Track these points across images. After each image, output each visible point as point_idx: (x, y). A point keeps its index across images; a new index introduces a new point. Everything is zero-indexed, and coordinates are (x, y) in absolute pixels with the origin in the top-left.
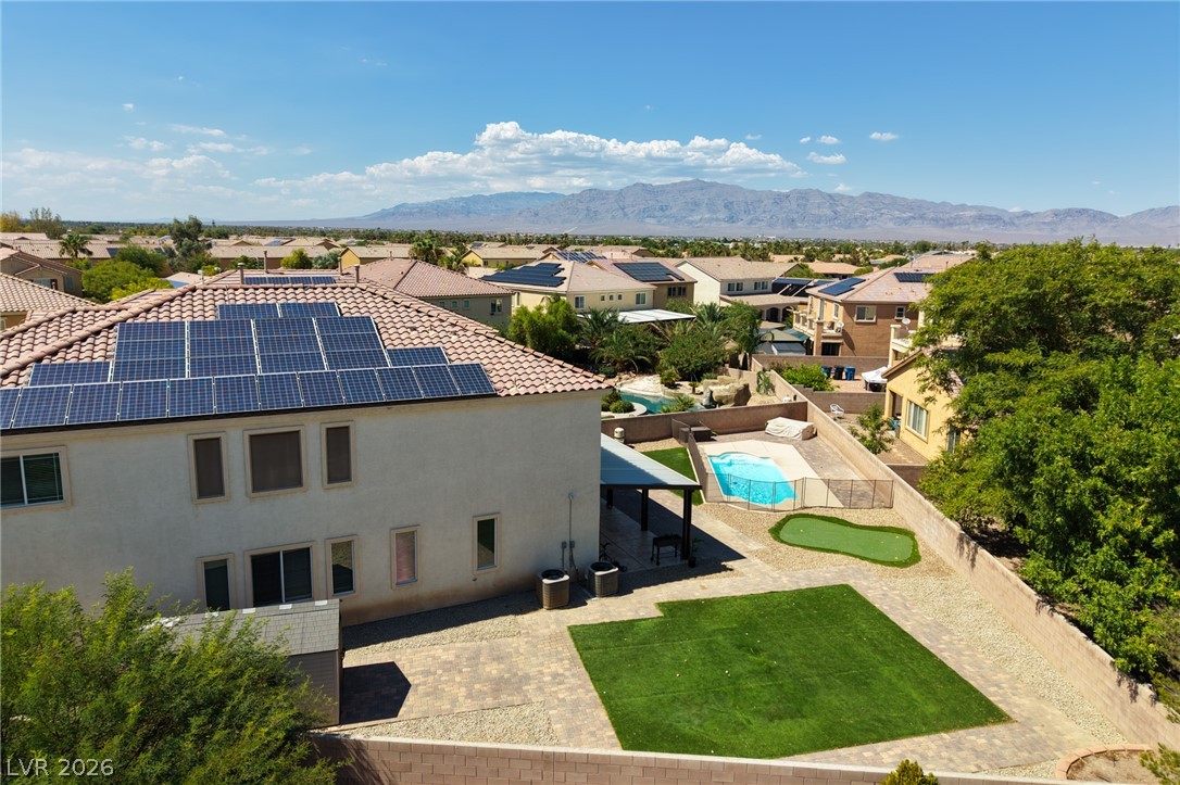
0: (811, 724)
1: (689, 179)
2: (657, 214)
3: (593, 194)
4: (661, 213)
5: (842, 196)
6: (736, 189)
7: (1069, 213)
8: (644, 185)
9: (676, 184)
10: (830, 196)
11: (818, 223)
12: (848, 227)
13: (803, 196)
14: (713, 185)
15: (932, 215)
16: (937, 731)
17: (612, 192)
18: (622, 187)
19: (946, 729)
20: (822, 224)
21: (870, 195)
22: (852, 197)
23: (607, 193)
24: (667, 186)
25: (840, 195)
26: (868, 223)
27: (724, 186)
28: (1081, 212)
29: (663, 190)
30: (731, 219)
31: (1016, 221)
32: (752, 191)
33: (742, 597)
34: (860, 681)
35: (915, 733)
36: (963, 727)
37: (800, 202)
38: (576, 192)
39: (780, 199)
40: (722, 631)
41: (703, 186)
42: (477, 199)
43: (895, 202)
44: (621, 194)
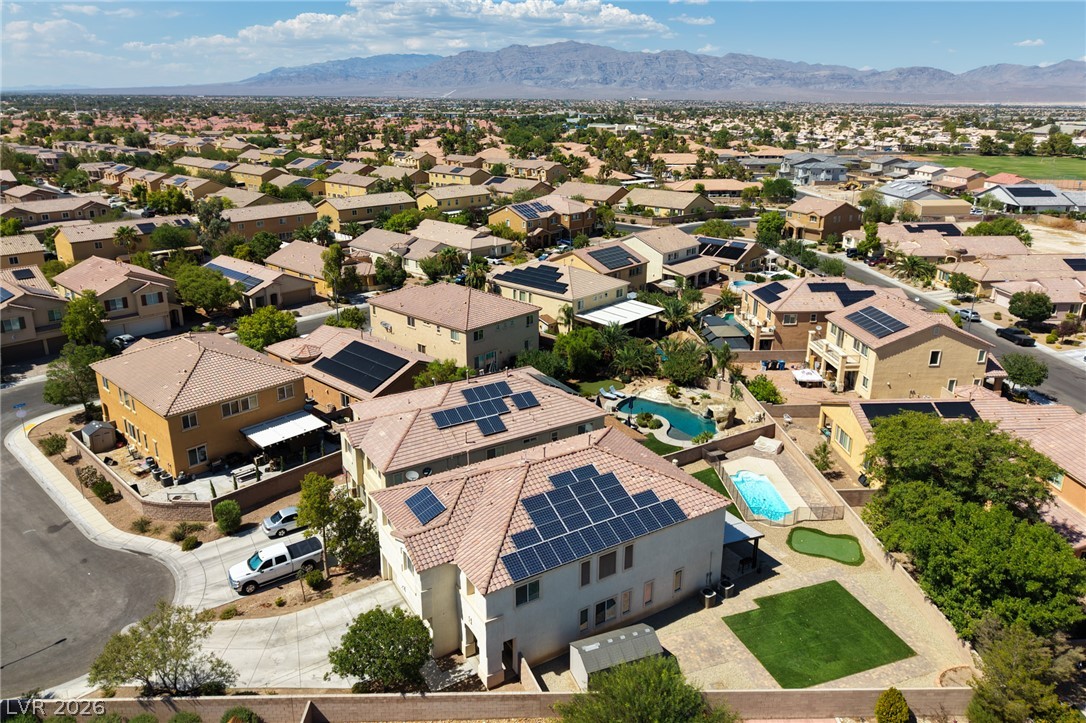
0: (842, 663)
1: (564, 40)
2: (533, 75)
3: (471, 56)
4: (537, 75)
5: (708, 57)
6: (609, 50)
7: (911, 71)
8: (520, 46)
9: (551, 46)
10: (697, 57)
11: (687, 84)
12: (714, 87)
13: (672, 57)
14: (586, 46)
15: (789, 75)
16: (890, 662)
17: (489, 54)
18: (499, 48)
19: (894, 661)
20: (689, 86)
21: (733, 56)
22: (717, 58)
23: (484, 55)
24: (543, 47)
25: (705, 56)
26: (732, 83)
27: (598, 47)
28: (923, 70)
29: (539, 51)
30: (605, 81)
31: (865, 80)
32: (625, 53)
33: (791, 593)
34: (856, 639)
35: (882, 664)
36: (900, 659)
37: (669, 63)
38: (454, 54)
39: (650, 60)
40: (789, 615)
41: (577, 48)
42: (354, 62)
43: (756, 62)
44: (498, 55)
